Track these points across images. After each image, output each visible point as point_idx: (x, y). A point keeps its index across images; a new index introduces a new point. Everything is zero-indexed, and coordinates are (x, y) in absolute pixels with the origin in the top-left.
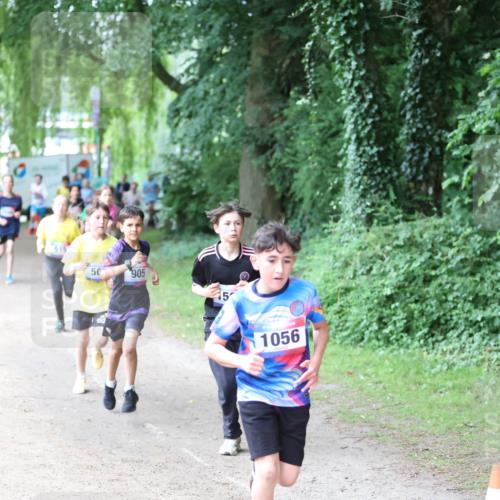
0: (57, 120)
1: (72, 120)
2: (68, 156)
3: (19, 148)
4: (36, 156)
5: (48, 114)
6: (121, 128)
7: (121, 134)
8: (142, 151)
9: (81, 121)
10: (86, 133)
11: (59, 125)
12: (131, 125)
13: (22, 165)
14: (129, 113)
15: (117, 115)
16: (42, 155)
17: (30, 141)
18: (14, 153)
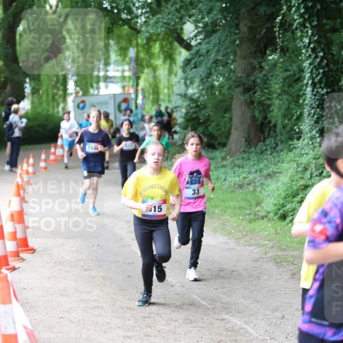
0: (107, 71)
1: (117, 71)
2: (114, 95)
3: (81, 89)
4: (93, 95)
5: (101, 66)
6: (151, 74)
7: (151, 80)
8: (166, 91)
9: (123, 71)
10: (127, 79)
11: (110, 74)
12: (157, 73)
13: (83, 102)
14: (157, 65)
15: (148, 67)
16: (98, 95)
17: (89, 85)
18: (77, 93)
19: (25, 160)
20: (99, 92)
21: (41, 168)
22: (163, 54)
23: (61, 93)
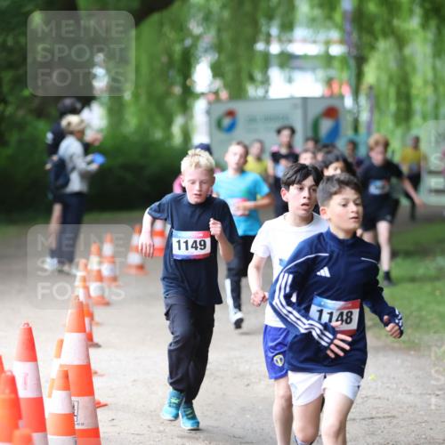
0: (290, 41)
1: (314, 42)
2: (305, 100)
3: (226, 86)
4: (255, 100)
5: (274, 31)
6: (391, 57)
7: (393, 65)
8: (429, 92)
9: (328, 43)
10: (336, 64)
11: (296, 48)
12: (407, 51)
13: (231, 114)
14: (408, 31)
15: (385, 35)
16: (265, 98)
17: (244, 75)
18: (216, 93)
19: (94, 248)
20: (267, 92)
21: (130, 266)
22: (422, 6)
23: (177, 90)
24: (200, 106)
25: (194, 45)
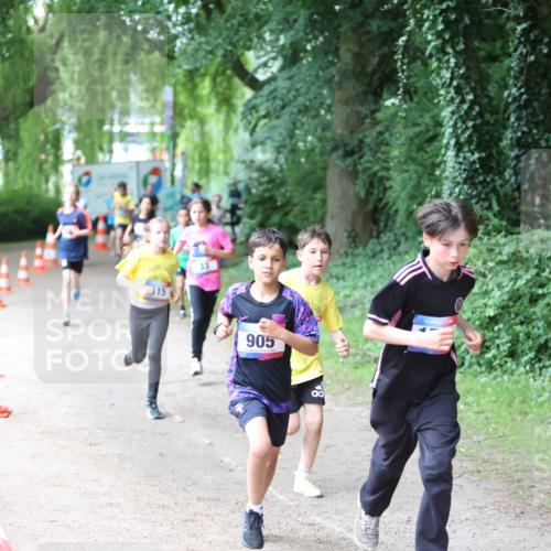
0: (127, 124)
1: (142, 124)
2: (138, 163)
3: (85, 154)
4: (103, 163)
5: (116, 117)
6: (196, 132)
7: (197, 139)
8: (221, 157)
9: (153, 124)
10: (158, 138)
11: (128, 129)
12: (207, 128)
13: (87, 174)
14: (205, 115)
15: (192, 118)
16: (109, 162)
17: (97, 146)
18: (79, 159)
20: (111, 157)
21: (20, 280)
22: (216, 97)
23: (51, 159)
24: (66, 169)
25: (62, 128)
